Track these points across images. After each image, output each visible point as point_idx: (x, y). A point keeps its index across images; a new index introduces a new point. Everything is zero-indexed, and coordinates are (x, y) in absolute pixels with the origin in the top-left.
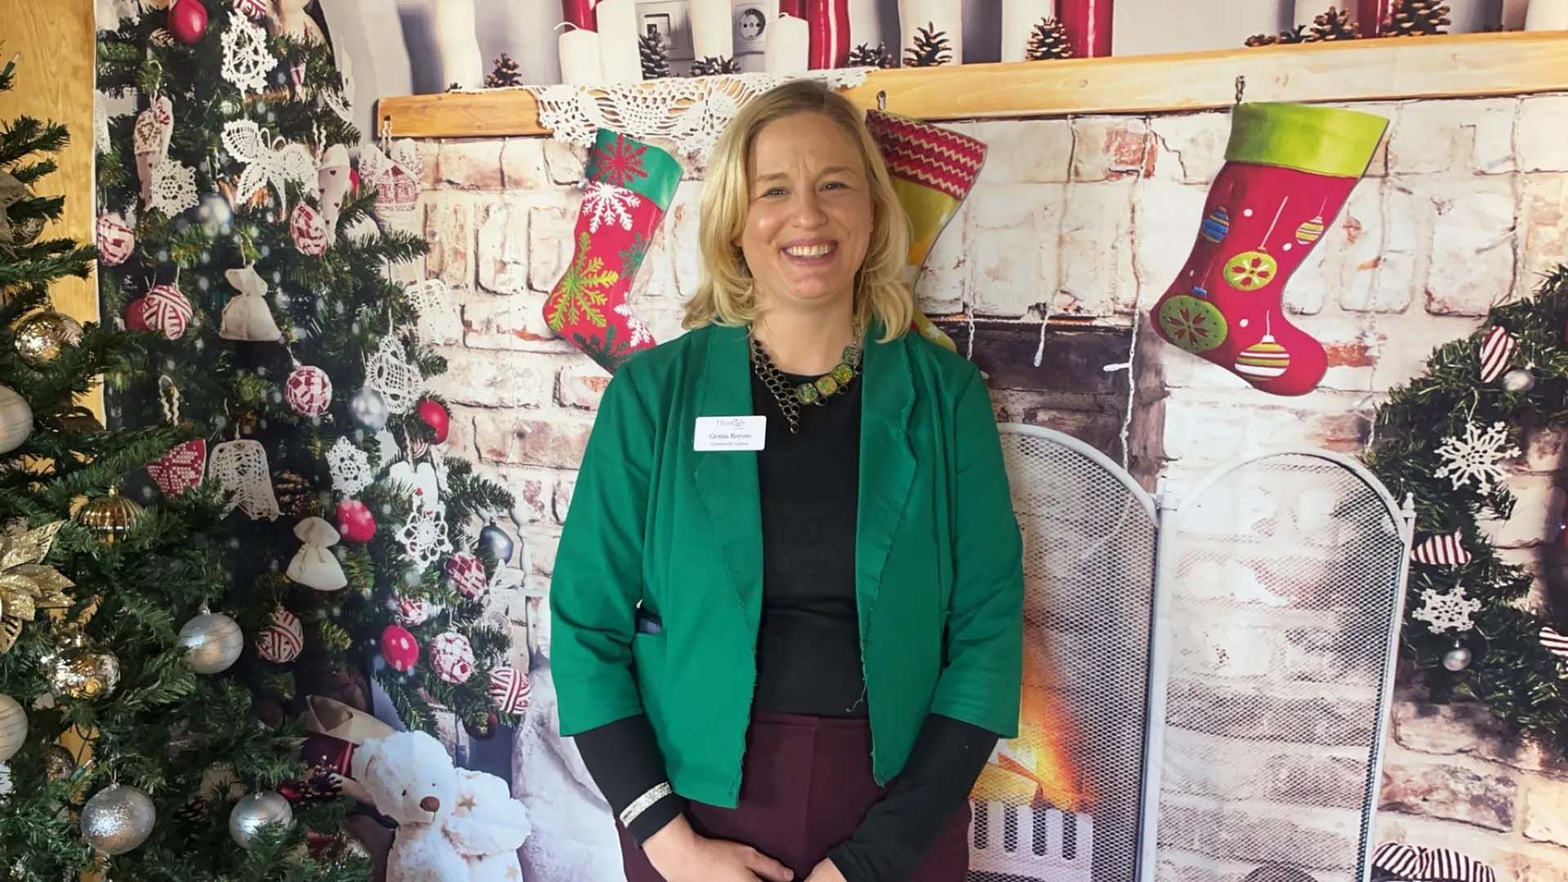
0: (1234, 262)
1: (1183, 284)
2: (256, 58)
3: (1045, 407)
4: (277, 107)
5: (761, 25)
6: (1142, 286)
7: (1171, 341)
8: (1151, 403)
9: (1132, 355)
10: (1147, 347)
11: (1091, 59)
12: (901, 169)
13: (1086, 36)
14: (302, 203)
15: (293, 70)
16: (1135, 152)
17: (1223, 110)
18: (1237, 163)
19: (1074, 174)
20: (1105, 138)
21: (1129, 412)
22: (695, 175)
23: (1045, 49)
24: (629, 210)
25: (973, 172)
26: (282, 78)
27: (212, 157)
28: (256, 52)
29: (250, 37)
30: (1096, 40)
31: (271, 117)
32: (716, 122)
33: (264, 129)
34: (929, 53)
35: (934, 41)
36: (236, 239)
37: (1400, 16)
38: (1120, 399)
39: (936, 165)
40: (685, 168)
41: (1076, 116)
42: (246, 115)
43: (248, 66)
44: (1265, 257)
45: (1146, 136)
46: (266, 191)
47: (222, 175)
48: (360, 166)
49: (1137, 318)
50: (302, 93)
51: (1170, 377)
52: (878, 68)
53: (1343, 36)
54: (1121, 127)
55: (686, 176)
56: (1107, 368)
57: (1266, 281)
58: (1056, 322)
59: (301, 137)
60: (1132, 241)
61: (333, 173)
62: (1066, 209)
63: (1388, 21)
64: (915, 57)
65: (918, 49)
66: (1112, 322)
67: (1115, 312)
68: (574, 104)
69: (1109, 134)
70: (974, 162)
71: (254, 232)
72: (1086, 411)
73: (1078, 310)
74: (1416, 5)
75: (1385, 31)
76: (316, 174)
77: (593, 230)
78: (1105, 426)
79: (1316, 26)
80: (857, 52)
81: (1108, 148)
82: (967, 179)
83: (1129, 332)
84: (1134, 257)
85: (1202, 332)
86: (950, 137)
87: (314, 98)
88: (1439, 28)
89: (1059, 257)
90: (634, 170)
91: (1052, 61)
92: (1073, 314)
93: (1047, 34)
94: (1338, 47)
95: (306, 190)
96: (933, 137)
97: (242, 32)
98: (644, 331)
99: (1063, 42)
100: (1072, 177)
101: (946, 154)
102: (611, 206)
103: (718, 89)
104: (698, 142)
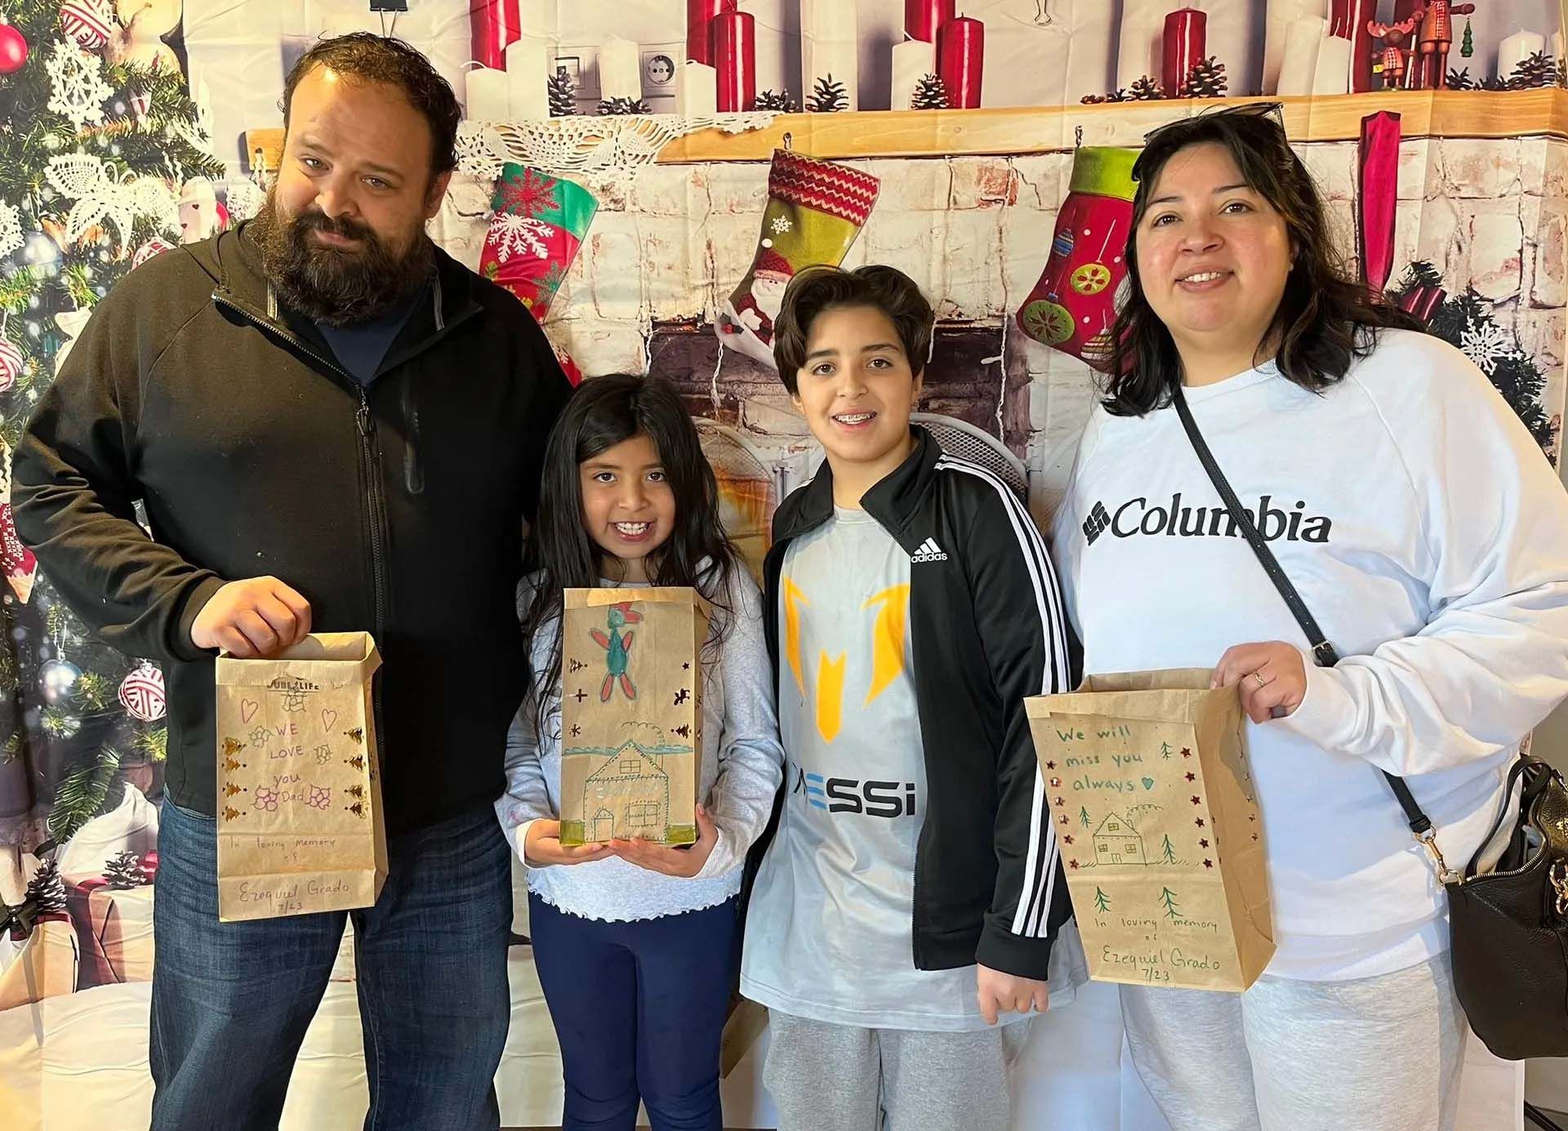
0: (1078, 272)
1: (1040, 291)
2: (87, 87)
3: (936, 397)
4: (120, 140)
5: (671, 70)
6: (1009, 294)
7: (1033, 337)
8: (1019, 388)
9: (1003, 350)
10: (1014, 342)
11: (964, 109)
12: (807, 199)
13: (961, 90)
14: (158, 239)
15: (135, 99)
16: (1001, 185)
17: (1067, 151)
18: (1078, 193)
19: (953, 203)
20: (977, 173)
21: (1002, 396)
22: (612, 206)
23: (926, 100)
24: (541, 239)
25: (868, 201)
26: (120, 107)
27: (33, 193)
28: (86, 80)
29: (79, 65)
30: (968, 94)
31: (116, 150)
32: (628, 159)
33: (106, 164)
34: (828, 100)
35: (833, 90)
36: (64, 280)
37: (1192, 83)
38: (996, 385)
39: (837, 196)
40: (599, 199)
41: (952, 156)
42: (81, 149)
43: (80, 97)
44: (1102, 268)
45: (1009, 171)
46: (100, 228)
47: (45, 212)
48: (228, 200)
49: (1006, 319)
50: (146, 124)
51: (1033, 366)
52: (783, 112)
53: (1153, 97)
54: (988, 165)
55: (602, 207)
56: (984, 362)
57: (1102, 287)
58: (943, 326)
59: (153, 170)
60: (1001, 258)
61: (196, 207)
62: (947, 232)
63: (1185, 86)
64: (815, 103)
65: (818, 97)
66: (986, 324)
67: (989, 316)
68: (479, 140)
69: (980, 170)
70: (870, 193)
71: (88, 272)
72: (969, 398)
73: (960, 315)
74: (1203, 75)
75: (1183, 92)
76: (176, 209)
77: (503, 259)
78: (984, 408)
79: (1133, 90)
80: (763, 97)
81: (979, 181)
82: (864, 207)
83: (1000, 331)
84: (1002, 271)
85: (1055, 328)
86: (847, 173)
87: (162, 128)
88: (1220, 93)
89: (944, 273)
90: (543, 202)
91: (932, 111)
92: (956, 319)
93: (929, 88)
94: (1148, 105)
95: (163, 225)
96: (832, 172)
97: (70, 59)
98: (562, 352)
99: (942, 95)
100: (952, 205)
101: (845, 186)
102: (520, 236)
103: (627, 128)
104: (610, 176)
